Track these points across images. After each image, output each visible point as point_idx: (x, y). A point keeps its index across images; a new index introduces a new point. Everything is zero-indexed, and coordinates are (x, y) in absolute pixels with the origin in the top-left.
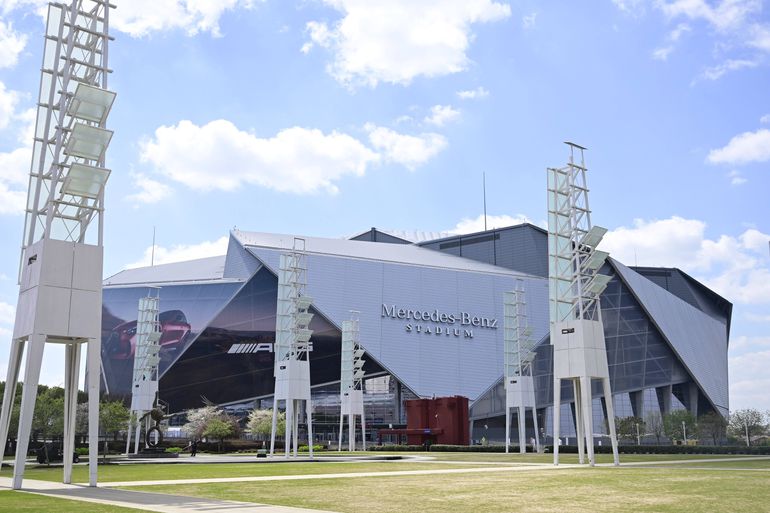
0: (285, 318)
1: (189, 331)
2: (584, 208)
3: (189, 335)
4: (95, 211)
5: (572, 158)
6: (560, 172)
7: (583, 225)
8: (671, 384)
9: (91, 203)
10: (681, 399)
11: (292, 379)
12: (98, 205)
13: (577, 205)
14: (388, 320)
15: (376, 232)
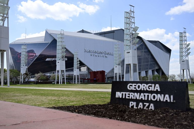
0: (59, 50)
1: (36, 55)
2: (133, 22)
3: (36, 56)
4: (6, 18)
5: (131, 9)
6: (128, 13)
7: (133, 26)
8: (155, 69)
9: (5, 16)
10: (158, 73)
11: (61, 65)
12: (7, 16)
13: (132, 21)
14: (86, 52)
15: (83, 30)
